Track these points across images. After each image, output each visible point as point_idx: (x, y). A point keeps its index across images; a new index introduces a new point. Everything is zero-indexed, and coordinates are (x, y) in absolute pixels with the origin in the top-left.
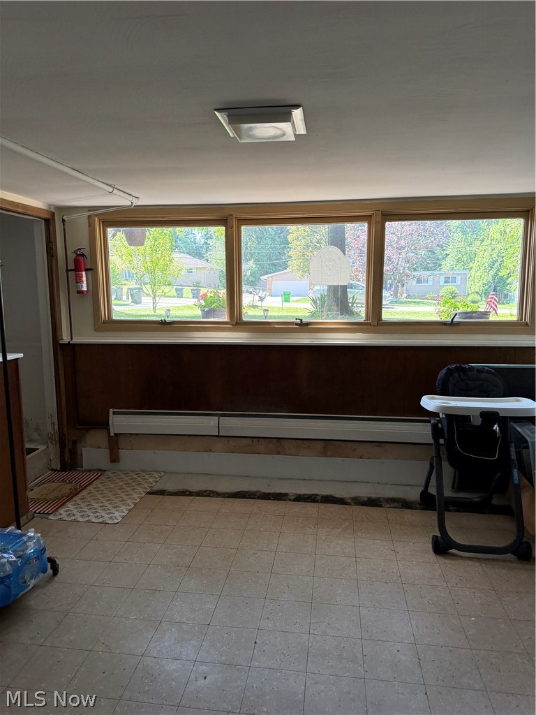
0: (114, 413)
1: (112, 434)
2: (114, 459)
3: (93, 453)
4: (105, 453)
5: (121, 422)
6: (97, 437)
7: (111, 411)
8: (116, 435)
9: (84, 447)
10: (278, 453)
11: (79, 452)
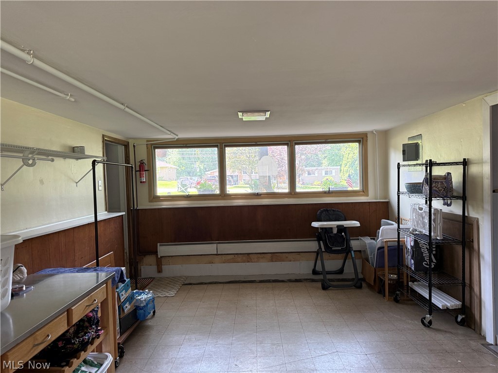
0: (160, 245)
1: (159, 257)
2: (160, 271)
3: (147, 268)
4: (154, 268)
5: (164, 250)
6: (150, 259)
7: (159, 244)
8: (161, 257)
9: (142, 265)
10: (248, 262)
11: (139, 269)
